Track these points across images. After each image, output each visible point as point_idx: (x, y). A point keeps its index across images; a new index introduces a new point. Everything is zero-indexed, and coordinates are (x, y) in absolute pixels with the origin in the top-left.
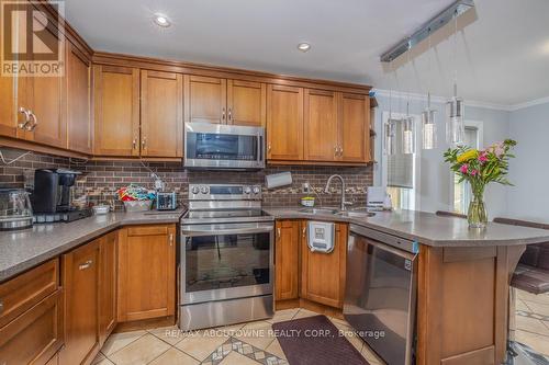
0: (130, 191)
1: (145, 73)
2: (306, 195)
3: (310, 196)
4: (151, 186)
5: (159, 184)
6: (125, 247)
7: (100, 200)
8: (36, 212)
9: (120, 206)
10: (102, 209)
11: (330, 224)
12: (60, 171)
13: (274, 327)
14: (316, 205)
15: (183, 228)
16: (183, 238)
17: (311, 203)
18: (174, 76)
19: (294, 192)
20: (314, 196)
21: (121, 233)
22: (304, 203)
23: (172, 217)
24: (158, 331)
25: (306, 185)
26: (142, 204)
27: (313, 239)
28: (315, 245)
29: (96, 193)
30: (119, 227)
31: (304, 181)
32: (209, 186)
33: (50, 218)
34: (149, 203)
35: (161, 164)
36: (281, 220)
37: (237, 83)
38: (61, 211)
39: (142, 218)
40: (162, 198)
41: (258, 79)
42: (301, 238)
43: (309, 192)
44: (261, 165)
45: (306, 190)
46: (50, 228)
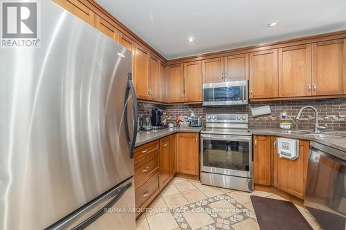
0: (181, 118)
1: (185, 64)
2: (284, 121)
3: (288, 121)
4: (189, 115)
5: (193, 114)
6: (179, 141)
7: (170, 121)
8: (153, 125)
9: (177, 124)
10: (171, 125)
11: (294, 140)
12: (158, 110)
13: (252, 197)
14: (293, 128)
15: (202, 135)
16: (202, 139)
17: (288, 127)
18: (197, 62)
19: (273, 119)
20: (291, 121)
21: (177, 135)
22: (282, 126)
23: (197, 130)
24: (192, 181)
25: (284, 114)
26: (185, 123)
27: (280, 150)
28: (282, 153)
29: (169, 118)
30: (177, 133)
31: (282, 112)
32: (216, 115)
33: (156, 127)
34: (188, 123)
35: (194, 105)
36: (258, 136)
37: (230, 57)
38: (159, 125)
39: (185, 130)
40: (193, 121)
41: (243, 52)
42: (273, 148)
43: (286, 119)
44: (246, 102)
45: (284, 117)
46: (156, 131)
